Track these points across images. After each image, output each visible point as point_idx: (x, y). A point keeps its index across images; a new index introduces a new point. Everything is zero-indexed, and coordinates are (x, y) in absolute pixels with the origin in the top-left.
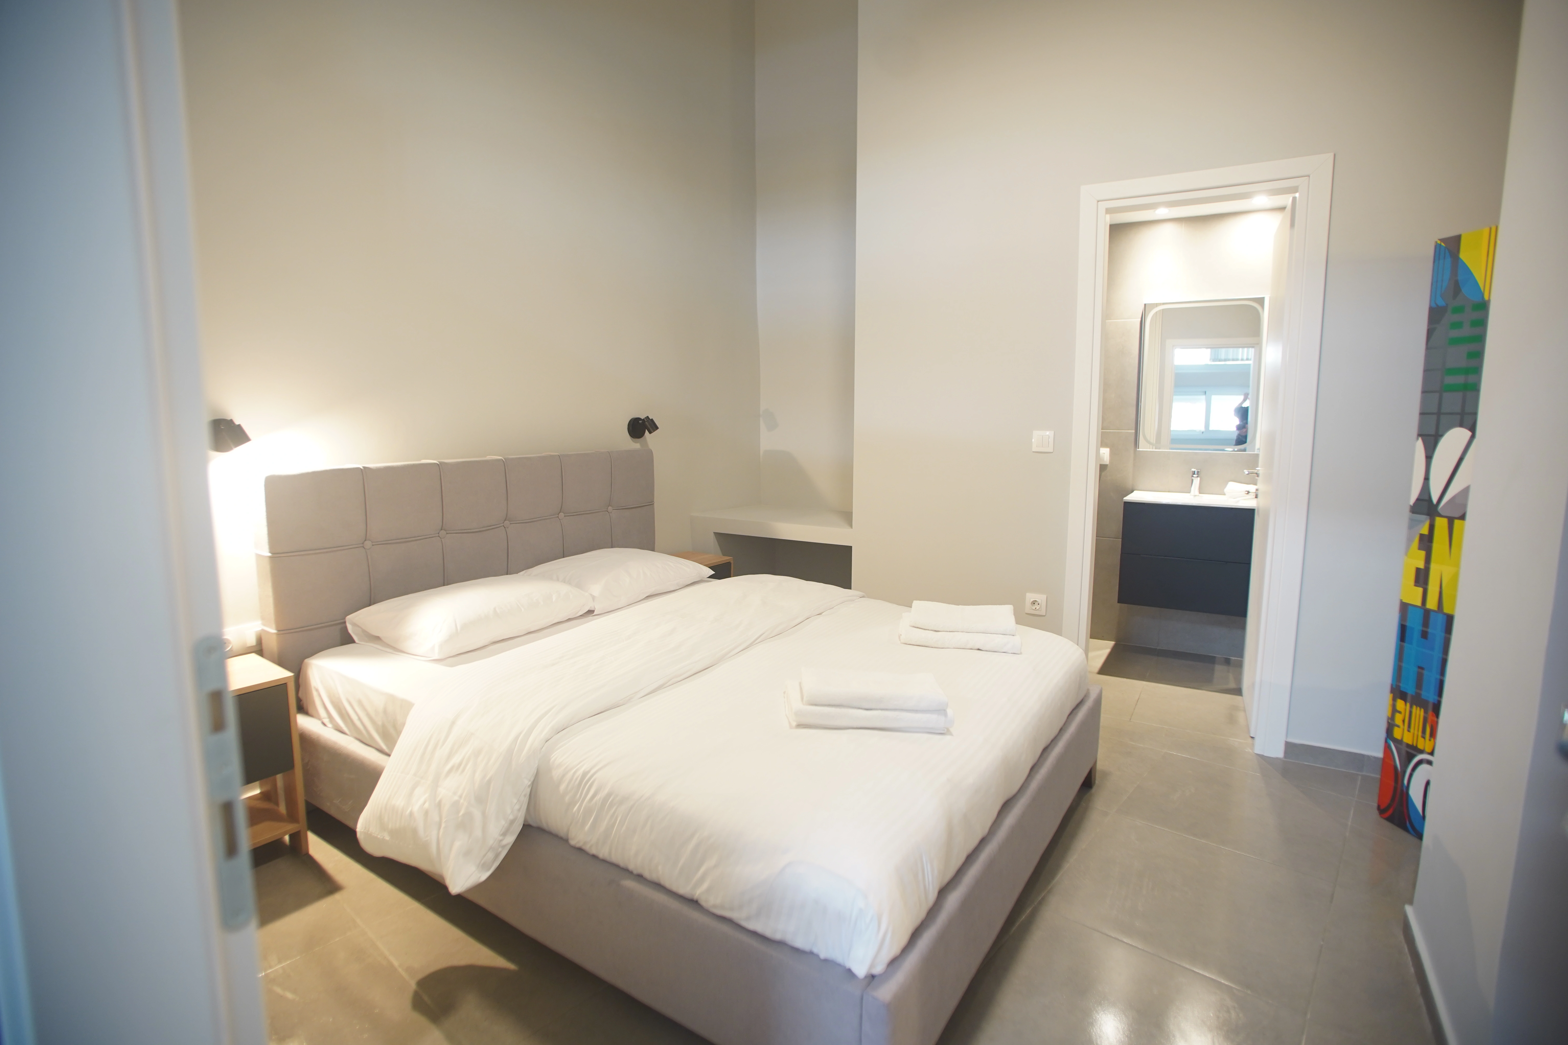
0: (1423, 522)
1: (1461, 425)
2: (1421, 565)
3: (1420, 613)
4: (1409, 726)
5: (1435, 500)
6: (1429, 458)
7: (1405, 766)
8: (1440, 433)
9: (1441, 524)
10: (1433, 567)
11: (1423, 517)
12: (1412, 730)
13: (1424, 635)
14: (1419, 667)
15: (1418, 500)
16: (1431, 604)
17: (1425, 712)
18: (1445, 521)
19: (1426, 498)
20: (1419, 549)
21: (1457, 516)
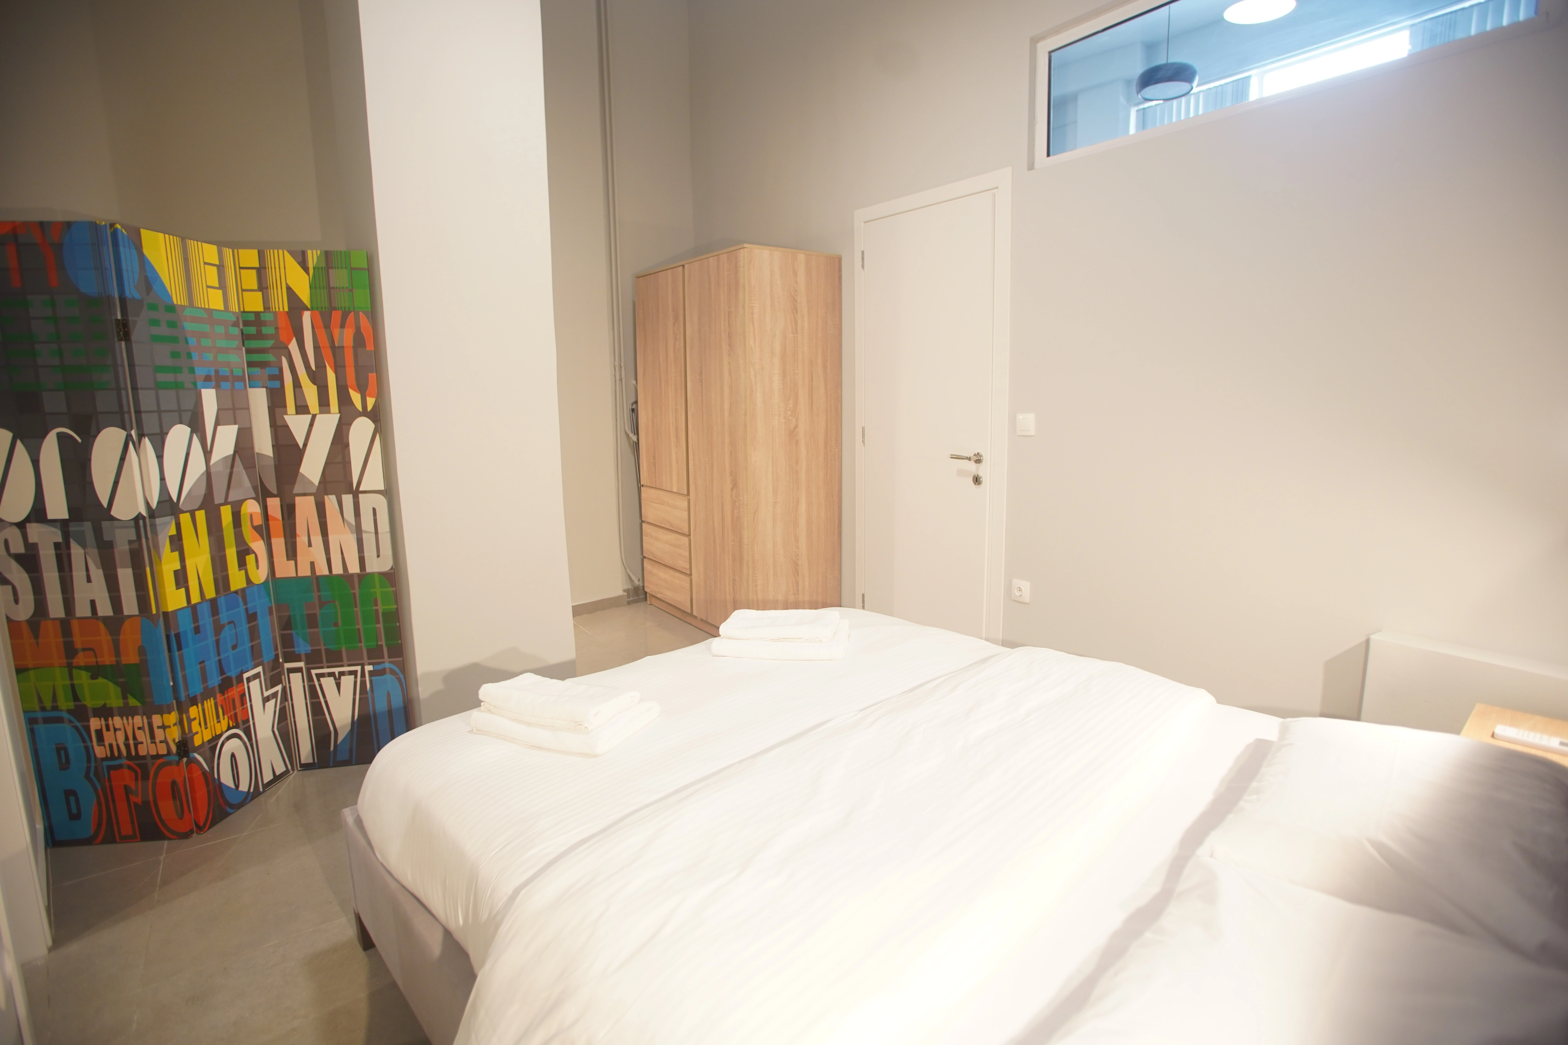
0: (169, 523)
1: (181, 423)
2: (178, 566)
3: (188, 613)
4: (206, 723)
5: (175, 499)
6: (160, 457)
7: (210, 763)
8: (165, 431)
9: (185, 518)
10: (189, 563)
11: (168, 519)
12: (209, 725)
13: (197, 630)
14: (200, 663)
15: (159, 502)
16: (195, 598)
17: (215, 699)
18: (188, 515)
19: (167, 498)
20: (172, 551)
21: (196, 507)
